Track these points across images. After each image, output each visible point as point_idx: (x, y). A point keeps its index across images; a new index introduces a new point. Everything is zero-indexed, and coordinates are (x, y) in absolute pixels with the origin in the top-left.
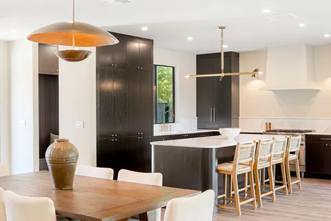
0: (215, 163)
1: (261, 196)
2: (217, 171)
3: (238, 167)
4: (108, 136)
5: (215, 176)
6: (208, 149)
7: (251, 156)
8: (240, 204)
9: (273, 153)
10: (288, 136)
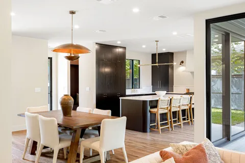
0: (149, 108)
1: (173, 125)
2: (150, 111)
3: (160, 110)
4: (102, 95)
5: (149, 114)
6: (145, 101)
7: (168, 105)
8: (160, 128)
9: (181, 104)
10: (191, 96)
